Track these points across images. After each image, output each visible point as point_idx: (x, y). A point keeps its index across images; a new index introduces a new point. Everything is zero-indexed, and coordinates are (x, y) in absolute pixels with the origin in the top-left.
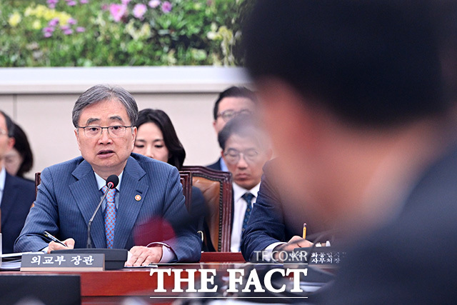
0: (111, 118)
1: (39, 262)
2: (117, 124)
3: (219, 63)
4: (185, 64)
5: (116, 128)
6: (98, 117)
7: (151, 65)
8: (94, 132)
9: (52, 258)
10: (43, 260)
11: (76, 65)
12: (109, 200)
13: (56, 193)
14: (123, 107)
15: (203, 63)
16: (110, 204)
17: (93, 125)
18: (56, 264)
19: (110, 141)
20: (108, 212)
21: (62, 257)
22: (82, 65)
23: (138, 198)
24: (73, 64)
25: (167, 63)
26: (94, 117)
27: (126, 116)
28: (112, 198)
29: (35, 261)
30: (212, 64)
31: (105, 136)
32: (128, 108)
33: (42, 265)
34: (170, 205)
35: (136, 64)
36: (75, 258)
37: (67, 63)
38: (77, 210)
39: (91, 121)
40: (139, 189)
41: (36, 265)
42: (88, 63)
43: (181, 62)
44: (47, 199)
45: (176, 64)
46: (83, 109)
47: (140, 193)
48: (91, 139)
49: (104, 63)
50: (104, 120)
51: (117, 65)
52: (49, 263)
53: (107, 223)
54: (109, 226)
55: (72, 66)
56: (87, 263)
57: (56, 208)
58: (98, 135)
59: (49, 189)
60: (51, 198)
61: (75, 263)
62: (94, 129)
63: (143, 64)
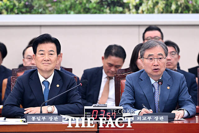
0: (158, 54)
1: (140, 119)
2: (161, 57)
3: (129, 13)
4: (114, 13)
5: (160, 58)
6: (153, 54)
7: (99, 13)
8: (151, 60)
9: (146, 117)
10: (142, 118)
11: (67, 13)
12: (156, 89)
13: (134, 86)
14: (163, 49)
15: (121, 13)
16: (157, 91)
17: (151, 57)
18: (148, 120)
19: (158, 64)
20: (156, 94)
21: (150, 117)
22: (70, 13)
23: (168, 88)
24: (66, 13)
25: (106, 13)
26: (151, 54)
27: (164, 53)
28: (157, 88)
29: (139, 119)
30: (125, 13)
31: (156, 62)
32: (165, 50)
33: (142, 121)
34: (182, 91)
35: (92, 13)
36: (156, 118)
37: (64, 13)
38: (143, 94)
39: (150, 55)
40: (169, 84)
41: (139, 121)
42: (72, 12)
43: (112, 12)
44: (130, 89)
45: (110, 13)
46: (146, 51)
47: (169, 86)
48: (150, 63)
49: (79, 13)
50: (155, 55)
51: (84, 13)
52: (145, 119)
53: (155, 99)
54: (156, 100)
55: (65, 14)
56: (161, 120)
57: (134, 92)
58: (153, 62)
59: (131, 84)
60: (132, 88)
61: (156, 120)
62: (151, 59)
63: (96, 13)
